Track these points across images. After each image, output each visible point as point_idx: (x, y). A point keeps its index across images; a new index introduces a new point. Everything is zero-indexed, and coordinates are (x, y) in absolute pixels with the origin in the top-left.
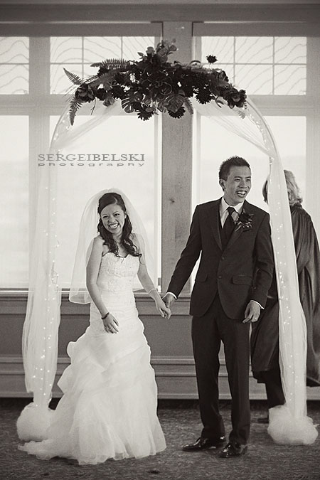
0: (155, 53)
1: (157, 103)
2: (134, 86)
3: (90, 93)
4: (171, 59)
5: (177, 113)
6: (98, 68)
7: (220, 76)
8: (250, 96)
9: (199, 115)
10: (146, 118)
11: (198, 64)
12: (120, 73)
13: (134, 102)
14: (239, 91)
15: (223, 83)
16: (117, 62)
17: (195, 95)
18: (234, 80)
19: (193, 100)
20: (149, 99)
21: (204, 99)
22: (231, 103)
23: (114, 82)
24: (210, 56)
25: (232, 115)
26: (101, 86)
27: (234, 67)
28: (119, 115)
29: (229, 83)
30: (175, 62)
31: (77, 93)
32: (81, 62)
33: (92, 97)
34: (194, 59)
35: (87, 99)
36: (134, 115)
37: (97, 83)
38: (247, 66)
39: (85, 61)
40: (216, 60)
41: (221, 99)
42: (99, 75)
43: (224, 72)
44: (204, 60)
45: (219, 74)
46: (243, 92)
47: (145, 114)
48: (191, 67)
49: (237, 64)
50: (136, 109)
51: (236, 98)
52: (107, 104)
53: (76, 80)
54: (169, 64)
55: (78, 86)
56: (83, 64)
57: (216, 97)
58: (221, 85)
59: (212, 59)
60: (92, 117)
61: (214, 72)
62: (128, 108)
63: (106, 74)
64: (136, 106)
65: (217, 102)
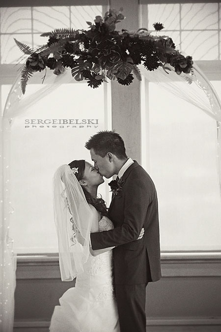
0: (103, 22)
1: (106, 71)
2: (83, 55)
3: (41, 62)
4: (119, 28)
5: (126, 80)
6: (48, 38)
7: (168, 43)
8: (196, 62)
9: (147, 81)
10: (96, 86)
11: (145, 31)
12: (69, 42)
13: (84, 70)
14: (185, 57)
15: (169, 50)
16: (67, 32)
17: (143, 62)
18: (181, 47)
19: (141, 67)
20: (98, 67)
21: (151, 66)
22: (179, 70)
23: (64, 51)
24: (157, 24)
25: (180, 81)
26: (51, 56)
27: (180, 33)
28: (69, 83)
29: (176, 49)
30: (123, 30)
31: (28, 62)
32: (30, 31)
33: (42, 67)
34: (141, 27)
35: (38, 68)
36: (84, 82)
37: (47, 53)
38: (193, 32)
39: (34, 32)
40: (162, 28)
41: (169, 65)
42: (49, 44)
43: (171, 39)
44: (151, 28)
45: (166, 41)
46: (190, 58)
47: (95, 82)
48: (138, 35)
49: (183, 30)
50: (86, 77)
51: (183, 64)
52: (58, 73)
53: (26, 50)
54: (117, 33)
55: (29, 56)
56: (32, 33)
57: (163, 64)
58: (168, 52)
59: (158, 27)
60: (44, 85)
61: (161, 40)
62: (78, 76)
63: (56, 43)
64: (86, 74)
65: (165, 68)
